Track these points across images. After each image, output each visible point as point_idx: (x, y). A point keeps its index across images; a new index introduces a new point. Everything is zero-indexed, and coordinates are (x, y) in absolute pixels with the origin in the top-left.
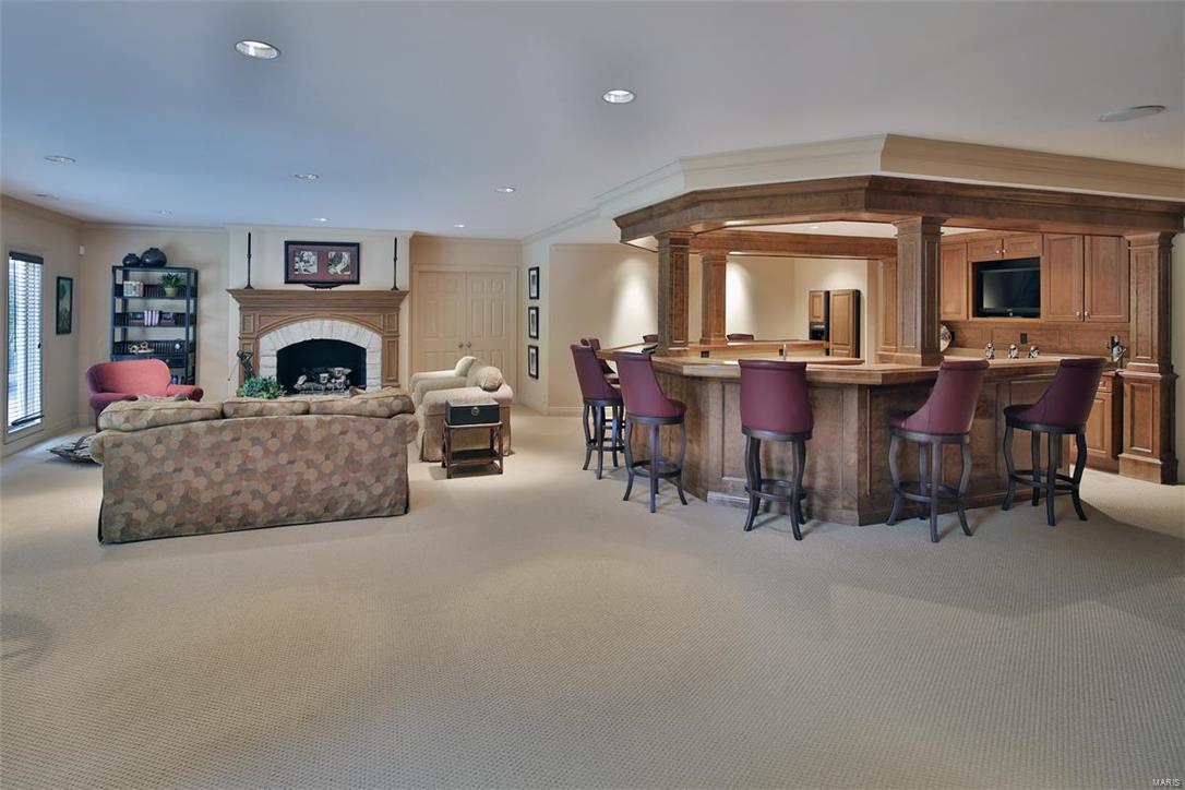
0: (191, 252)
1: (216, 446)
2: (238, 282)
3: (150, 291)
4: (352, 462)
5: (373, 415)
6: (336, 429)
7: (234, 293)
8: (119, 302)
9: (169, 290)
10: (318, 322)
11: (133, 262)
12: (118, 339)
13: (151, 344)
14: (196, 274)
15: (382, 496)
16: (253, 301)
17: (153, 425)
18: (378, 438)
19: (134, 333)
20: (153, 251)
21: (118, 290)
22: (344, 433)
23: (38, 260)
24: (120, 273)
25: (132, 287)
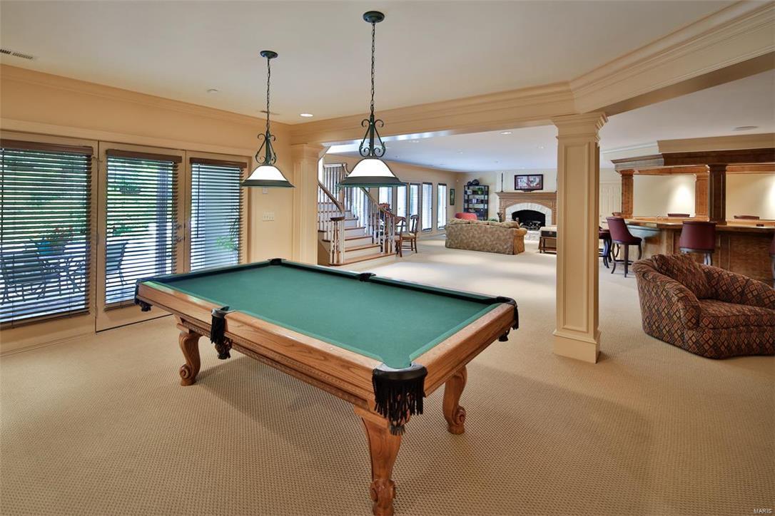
0: (487, 180)
1: (467, 230)
2: (499, 190)
3: (475, 193)
4: (498, 238)
5: (505, 227)
6: (494, 229)
7: (498, 193)
8: (466, 196)
9: (479, 193)
10: (526, 204)
11: (470, 184)
12: (466, 207)
13: (475, 209)
14: (488, 187)
15: (506, 249)
16: (503, 195)
17: (456, 224)
18: (505, 233)
19: (471, 206)
20: (475, 180)
21: (466, 192)
22: (496, 231)
23: (445, 185)
24: (466, 188)
25: (469, 192)
